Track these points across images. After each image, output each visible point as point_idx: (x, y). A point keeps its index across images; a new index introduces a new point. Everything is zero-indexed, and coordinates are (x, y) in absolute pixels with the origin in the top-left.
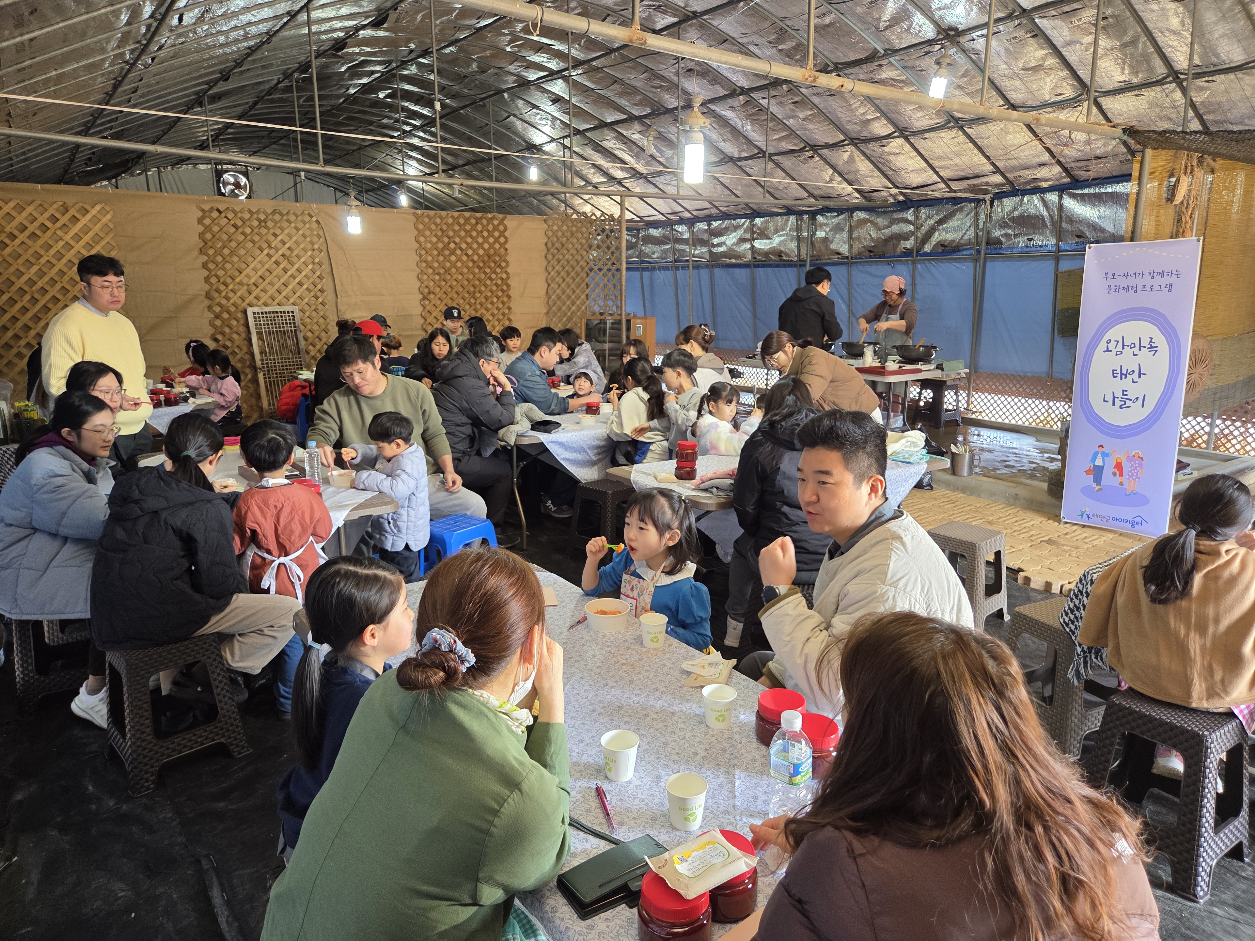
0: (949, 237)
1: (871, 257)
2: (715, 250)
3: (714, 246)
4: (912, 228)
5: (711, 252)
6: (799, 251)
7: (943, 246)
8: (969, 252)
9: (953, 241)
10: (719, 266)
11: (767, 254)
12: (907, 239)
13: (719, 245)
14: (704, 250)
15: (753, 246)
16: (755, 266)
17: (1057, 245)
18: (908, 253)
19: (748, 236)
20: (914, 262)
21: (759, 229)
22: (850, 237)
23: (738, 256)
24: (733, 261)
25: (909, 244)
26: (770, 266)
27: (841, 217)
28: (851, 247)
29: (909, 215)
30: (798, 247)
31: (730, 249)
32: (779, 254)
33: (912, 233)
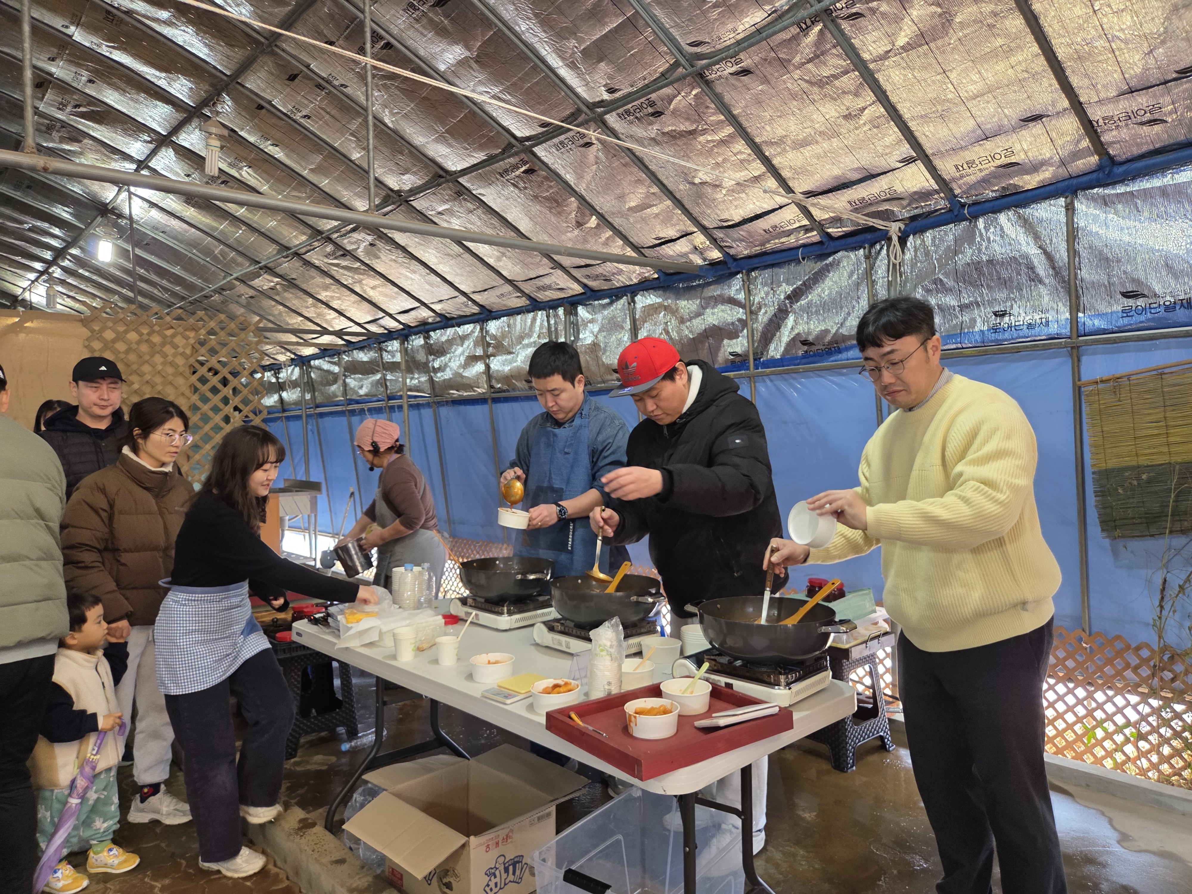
0: (816, 325)
2: (437, 377)
3: (436, 370)
4: (740, 313)
5: (432, 381)
7: (805, 343)
9: (825, 333)
10: (445, 403)
12: (733, 335)
14: (423, 378)
15: (488, 367)
16: (496, 400)
17: (1074, 321)
18: (737, 362)
19: (479, 352)
20: (751, 381)
21: (494, 337)
23: (469, 386)
24: (464, 393)
25: (740, 344)
26: (515, 399)
27: (616, 306)
29: (734, 289)
31: (457, 374)
33: (744, 323)
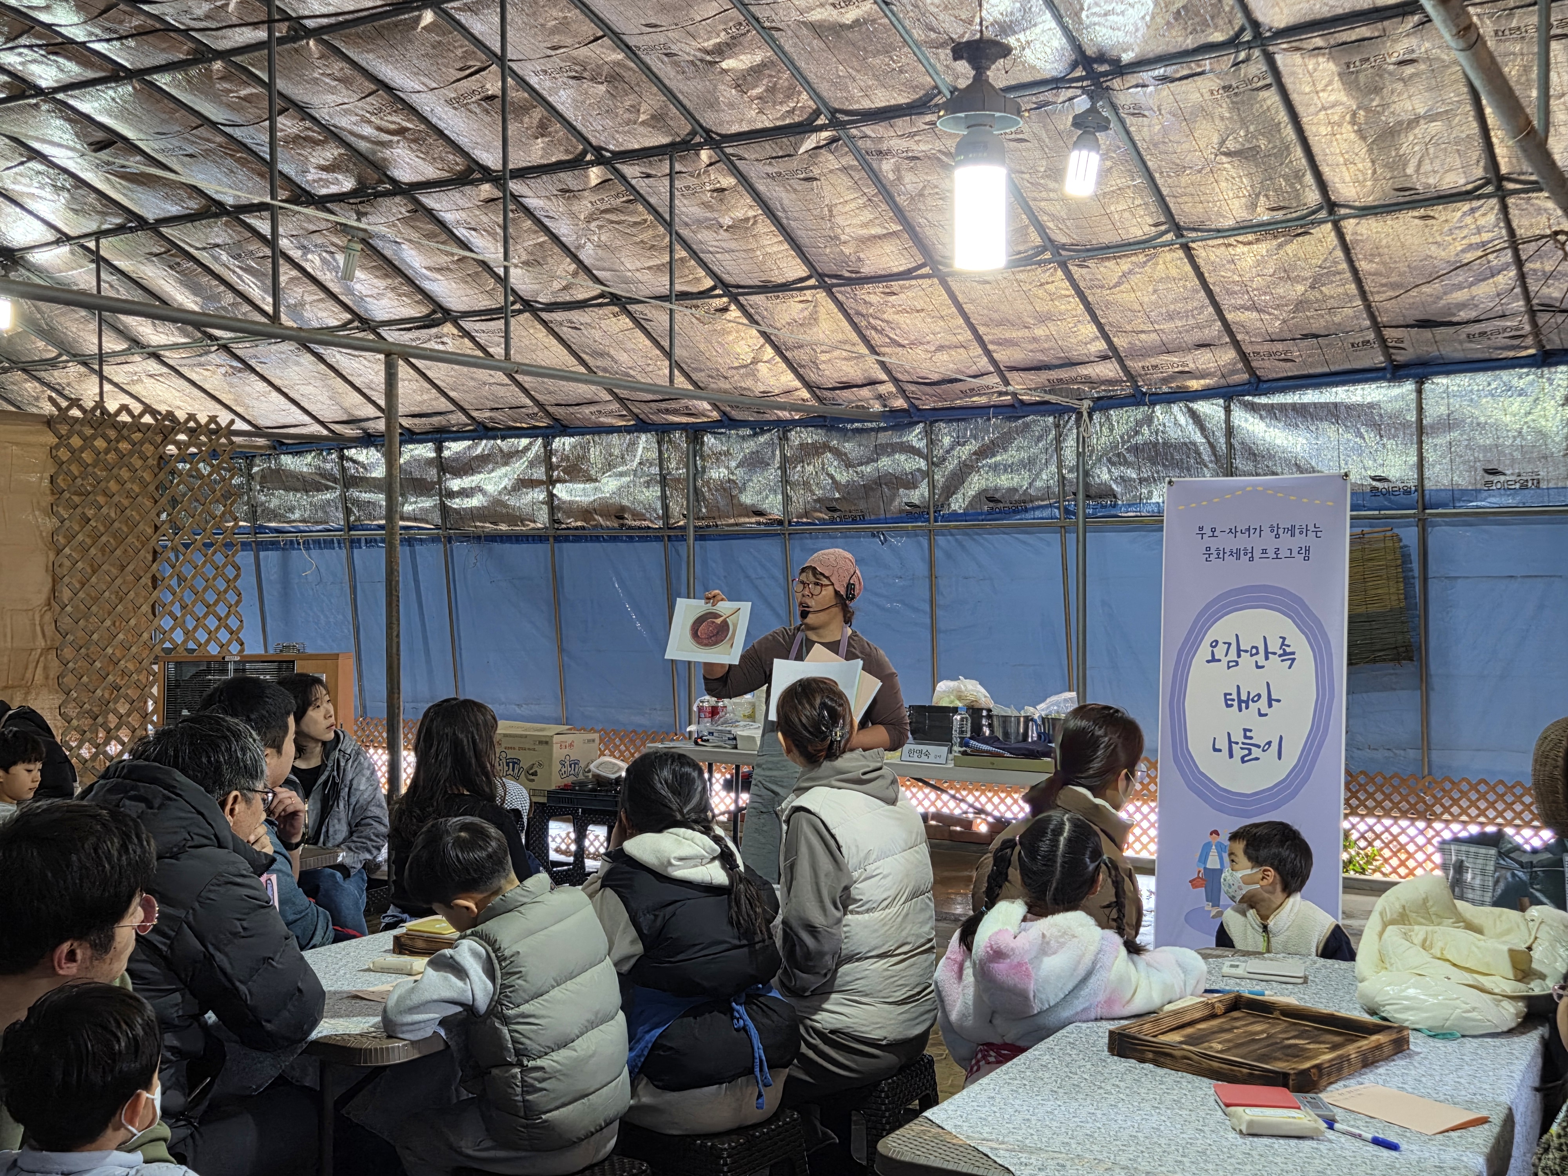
0: (1004, 481)
1: (832, 521)
2: (456, 503)
4: (923, 464)
5: (444, 510)
6: (666, 507)
8: (1046, 513)
9: (1015, 490)
10: (467, 538)
11: (586, 513)
12: (911, 484)
13: (464, 493)
14: (427, 503)
15: (551, 496)
16: (557, 539)
18: (915, 513)
19: (539, 473)
20: (930, 534)
21: (567, 459)
22: (785, 480)
23: (514, 518)
24: (503, 527)
25: (919, 494)
26: (597, 539)
27: (762, 439)
28: (787, 499)
29: (915, 437)
30: (664, 498)
31: (497, 502)
32: (619, 513)
33: (923, 474)
